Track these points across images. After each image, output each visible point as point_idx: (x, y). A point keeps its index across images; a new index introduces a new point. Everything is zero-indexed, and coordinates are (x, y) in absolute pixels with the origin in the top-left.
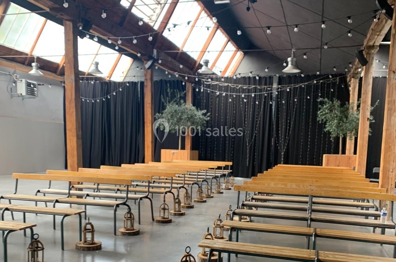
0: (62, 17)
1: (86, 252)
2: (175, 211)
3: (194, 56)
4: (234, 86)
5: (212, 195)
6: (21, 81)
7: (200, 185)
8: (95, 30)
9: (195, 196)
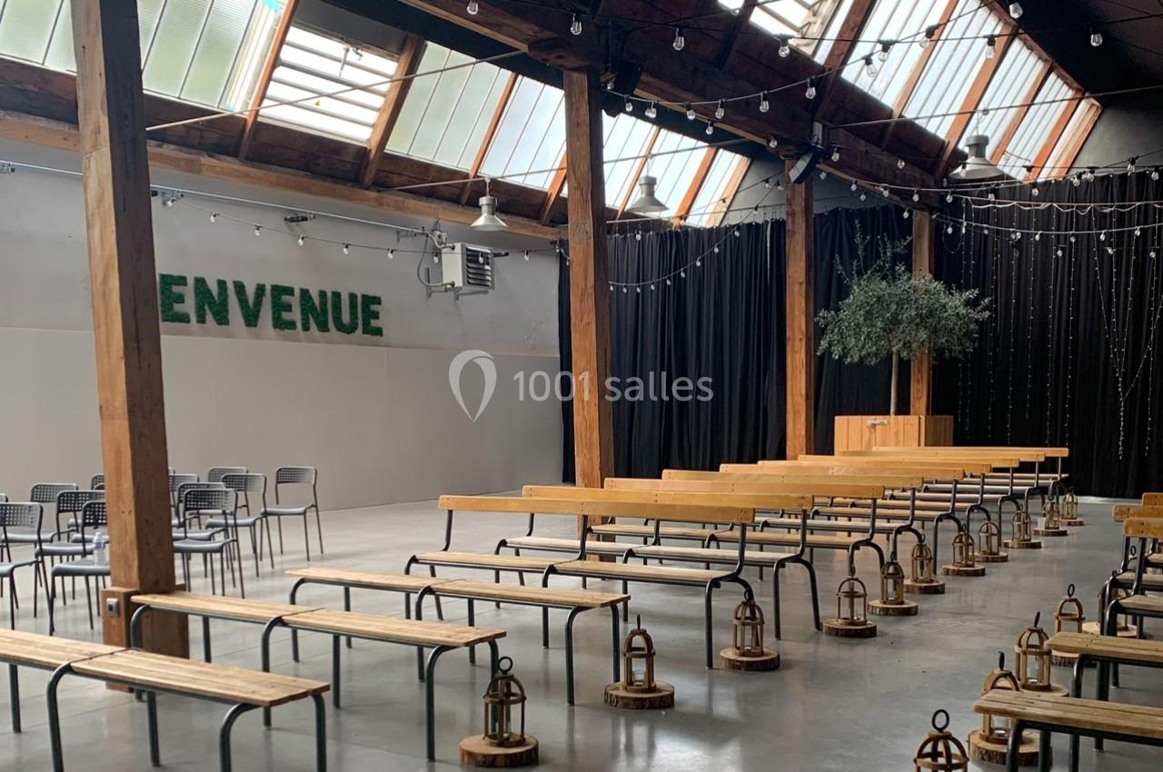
0: (560, 62)
1: (632, 713)
2: (884, 603)
3: (939, 128)
4: (1072, 207)
5: (1002, 554)
6: (453, 248)
7: (962, 523)
8: (648, 88)
9: (948, 557)
